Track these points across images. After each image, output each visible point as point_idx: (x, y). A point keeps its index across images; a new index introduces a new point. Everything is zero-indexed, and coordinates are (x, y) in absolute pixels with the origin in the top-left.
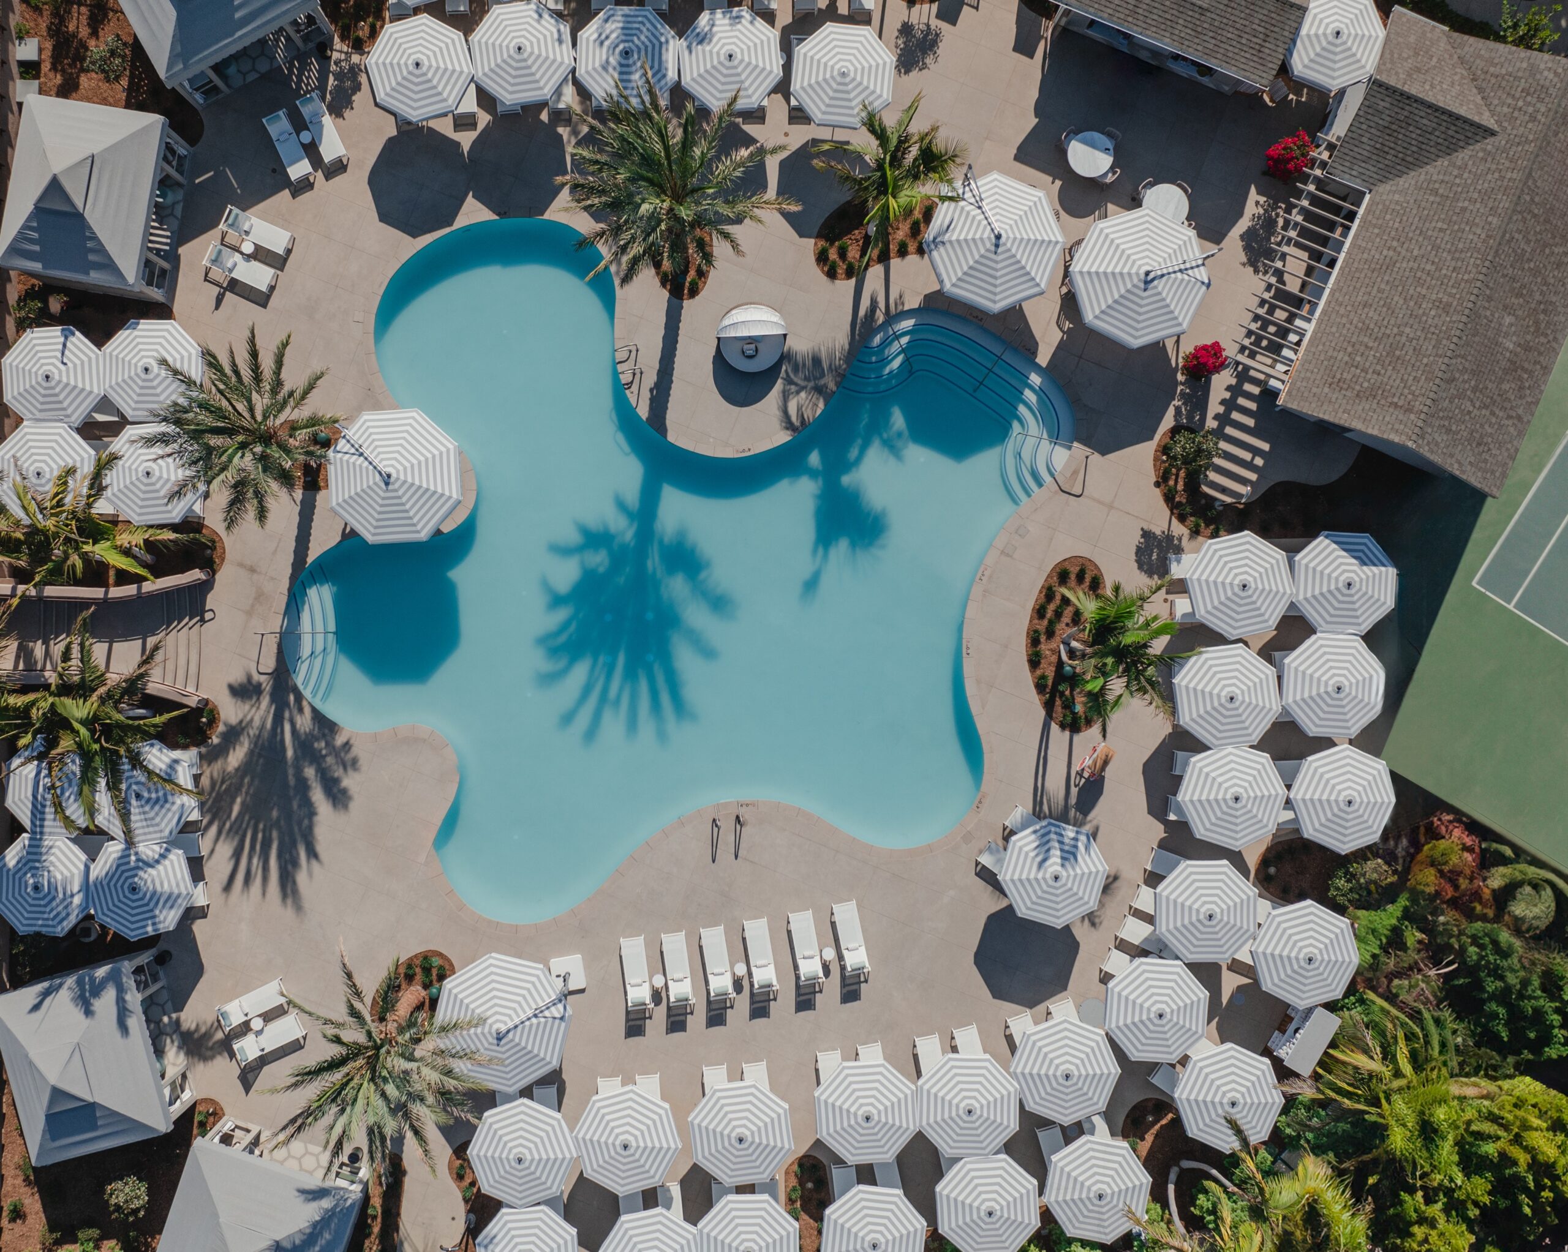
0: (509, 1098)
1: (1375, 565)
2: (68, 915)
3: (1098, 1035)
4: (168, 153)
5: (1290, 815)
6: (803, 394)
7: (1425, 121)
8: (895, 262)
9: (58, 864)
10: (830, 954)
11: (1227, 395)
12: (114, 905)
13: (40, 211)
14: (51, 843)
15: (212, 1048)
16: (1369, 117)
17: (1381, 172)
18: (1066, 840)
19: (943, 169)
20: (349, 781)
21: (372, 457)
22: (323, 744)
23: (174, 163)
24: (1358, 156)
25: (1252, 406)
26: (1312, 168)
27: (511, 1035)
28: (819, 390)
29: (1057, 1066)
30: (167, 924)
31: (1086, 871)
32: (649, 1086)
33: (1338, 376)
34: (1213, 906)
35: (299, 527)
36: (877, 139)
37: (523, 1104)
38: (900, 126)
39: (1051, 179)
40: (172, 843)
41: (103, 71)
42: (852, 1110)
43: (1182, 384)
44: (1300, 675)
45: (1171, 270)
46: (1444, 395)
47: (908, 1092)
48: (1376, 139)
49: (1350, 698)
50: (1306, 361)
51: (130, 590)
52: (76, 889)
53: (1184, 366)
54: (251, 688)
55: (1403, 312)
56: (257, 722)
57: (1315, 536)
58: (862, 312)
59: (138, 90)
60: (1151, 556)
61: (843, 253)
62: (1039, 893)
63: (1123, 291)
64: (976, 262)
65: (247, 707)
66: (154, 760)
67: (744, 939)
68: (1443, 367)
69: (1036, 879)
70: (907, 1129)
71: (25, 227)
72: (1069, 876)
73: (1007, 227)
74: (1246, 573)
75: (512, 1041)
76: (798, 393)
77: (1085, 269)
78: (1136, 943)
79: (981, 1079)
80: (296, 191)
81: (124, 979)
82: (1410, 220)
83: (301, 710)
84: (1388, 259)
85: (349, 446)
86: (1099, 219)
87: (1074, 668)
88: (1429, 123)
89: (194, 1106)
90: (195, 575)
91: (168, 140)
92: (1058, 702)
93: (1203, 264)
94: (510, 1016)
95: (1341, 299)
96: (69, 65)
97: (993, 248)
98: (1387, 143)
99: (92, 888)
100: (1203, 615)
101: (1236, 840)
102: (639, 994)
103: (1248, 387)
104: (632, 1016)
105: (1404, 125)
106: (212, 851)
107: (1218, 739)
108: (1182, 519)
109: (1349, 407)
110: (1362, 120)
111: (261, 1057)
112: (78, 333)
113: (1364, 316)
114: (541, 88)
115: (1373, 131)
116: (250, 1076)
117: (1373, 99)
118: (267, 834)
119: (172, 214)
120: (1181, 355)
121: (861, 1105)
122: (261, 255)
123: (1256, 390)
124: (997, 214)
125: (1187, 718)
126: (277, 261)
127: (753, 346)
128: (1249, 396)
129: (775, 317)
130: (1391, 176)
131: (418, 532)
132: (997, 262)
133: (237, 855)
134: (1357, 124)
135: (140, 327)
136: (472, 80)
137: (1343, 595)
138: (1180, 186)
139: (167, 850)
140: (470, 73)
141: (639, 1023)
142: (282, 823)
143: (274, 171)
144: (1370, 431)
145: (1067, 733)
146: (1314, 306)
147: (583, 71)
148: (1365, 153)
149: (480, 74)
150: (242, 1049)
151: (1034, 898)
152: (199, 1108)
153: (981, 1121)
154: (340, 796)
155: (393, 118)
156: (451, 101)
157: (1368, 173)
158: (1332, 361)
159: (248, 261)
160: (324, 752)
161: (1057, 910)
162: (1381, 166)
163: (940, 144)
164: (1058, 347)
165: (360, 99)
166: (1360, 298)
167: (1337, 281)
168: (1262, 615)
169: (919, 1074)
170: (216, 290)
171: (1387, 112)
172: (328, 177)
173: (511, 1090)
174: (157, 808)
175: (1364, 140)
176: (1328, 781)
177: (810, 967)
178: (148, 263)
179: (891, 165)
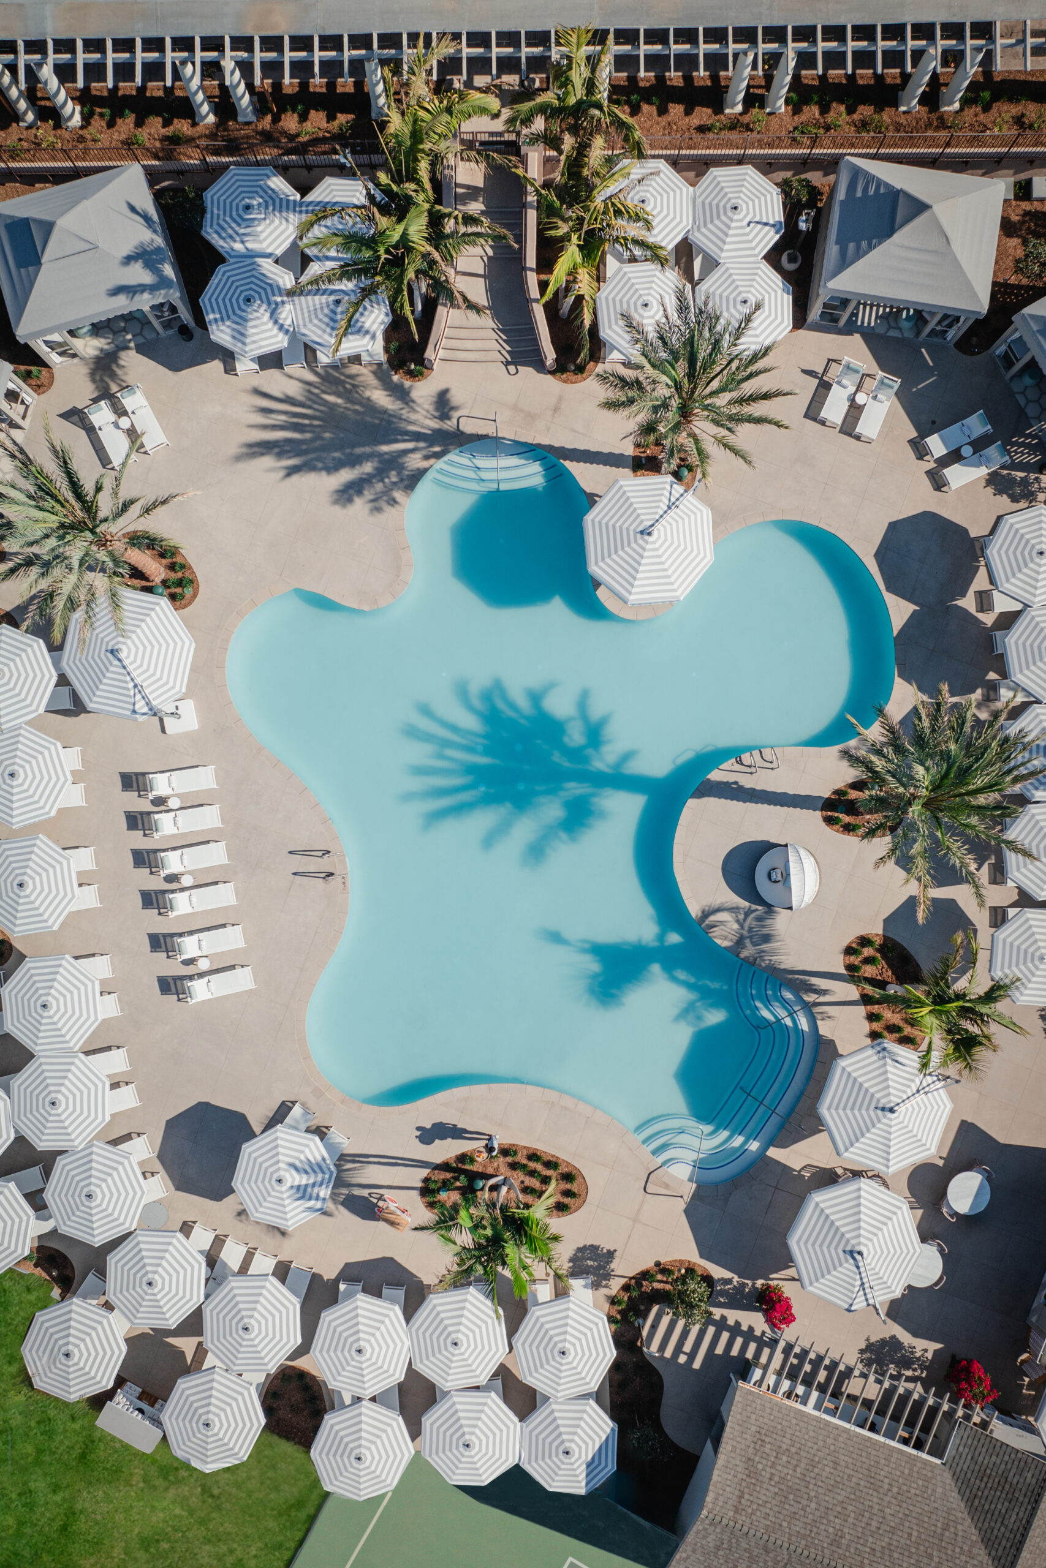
0: (56, 664)
1: (587, 1475)
2: (223, 239)
3: (131, 1224)
4: (950, 318)
5: (348, 1401)
6: (736, 926)
7: (1014, 1517)
8: (861, 1011)
9: (272, 227)
10: (204, 965)
11: (744, 1328)
12: (233, 282)
13: (895, 195)
14: (291, 220)
15: (102, 380)
16: (1016, 1463)
17: (963, 1474)
18: (316, 1190)
19: (957, 1059)
20: (360, 505)
21: (667, 517)
22: (394, 479)
23: (938, 328)
24: (977, 1453)
25: (735, 1352)
26: (964, 1406)
27: (116, 662)
28: (740, 942)
29: (99, 1186)
30: (217, 332)
31: (287, 1209)
32: (74, 796)
33: (767, 1440)
34: (256, 1331)
35: (598, 452)
36: (986, 994)
37: (51, 676)
38: (998, 1016)
39: (945, 1155)
40: (294, 336)
41: (1027, 256)
42: (53, 991)
43: (754, 1284)
44: (480, 1408)
45: (864, 1275)
46: (752, 1544)
47: (71, 1044)
48: (995, 1469)
49: (459, 1456)
50: (780, 1408)
51: (534, 292)
52: (250, 245)
53: (770, 1287)
54: (446, 410)
55: (831, 1500)
56: (413, 417)
57: (612, 1418)
58: (814, 981)
59: (1006, 293)
60: (590, 1259)
61: (869, 961)
62: (265, 1165)
63: (843, 1230)
64: (867, 1090)
65: (426, 406)
66: (373, 316)
67: (216, 883)
68: (779, 1542)
69: (278, 1162)
70: (36, 1044)
71: (879, 182)
72: (281, 1192)
73: (901, 1118)
74: (576, 1354)
75: (111, 664)
76: (738, 921)
77: (862, 1193)
78: (221, 1255)
79: (85, 1114)
80: (915, 443)
81: (163, 292)
82: (918, 1505)
83: (427, 458)
84: (880, 1484)
85: (678, 496)
86: (910, 1202)
87: (482, 1189)
88: (1012, 1520)
89: (46, 365)
90: (550, 354)
91: (962, 319)
92: (449, 1175)
93: (868, 1305)
94: (134, 661)
95: (841, 1439)
96: (1029, 228)
97: (881, 1105)
98: (991, 1481)
99: (249, 261)
100: (535, 1314)
101: (321, 1351)
102: (161, 785)
103: (752, 1347)
104: (140, 778)
105: (1010, 1496)
106: (290, 377)
107: (417, 1331)
108: (626, 1288)
109: (738, 1451)
110: (1013, 1456)
111: (93, 428)
112: (777, 237)
113: (826, 1462)
114: (1021, 671)
115: (1003, 1466)
116: (76, 418)
117: (1033, 1467)
118: (307, 429)
119: (890, 327)
120: (781, 1283)
121: (57, 1000)
122: (855, 410)
123: (749, 1355)
124: (913, 1109)
125: (438, 1303)
126: (849, 428)
127: (780, 878)
128: (744, 1348)
129: (808, 898)
130: (959, 1484)
131: (596, 563)
132: (867, 1109)
133: (288, 400)
134: (1009, 1450)
135: (785, 295)
136: (1026, 606)
137: (557, 1447)
138: (941, 1278)
139: (287, 332)
140: (1034, 603)
141: (135, 784)
142: (319, 443)
143: (934, 422)
144: (716, 1472)
145: (420, 1185)
146: (833, 1413)
147: (1039, 711)
148: (981, 1459)
149: (1033, 613)
150: (101, 409)
151: (260, 1160)
152: (44, 371)
153: (45, 1114)
154: (346, 496)
155: (987, 533)
156: (1006, 587)
157: (962, 1461)
158: (782, 1433)
159: (848, 400)
160: (387, 480)
161: (249, 1182)
162: (969, 1475)
163: (981, 1053)
164: (785, 1166)
165: (1004, 502)
166: (842, 1457)
167: (858, 1435)
168: (536, 1371)
169: (87, 1053)
170: (820, 371)
171: (1022, 1480)
172: (929, 473)
173: (64, 664)
174: (326, 320)
175: (994, 1458)
176: (379, 1437)
177: (190, 947)
178: (845, 302)
179: (962, 1007)
